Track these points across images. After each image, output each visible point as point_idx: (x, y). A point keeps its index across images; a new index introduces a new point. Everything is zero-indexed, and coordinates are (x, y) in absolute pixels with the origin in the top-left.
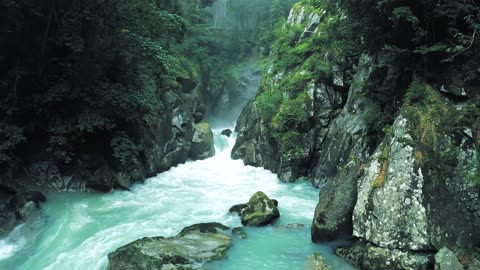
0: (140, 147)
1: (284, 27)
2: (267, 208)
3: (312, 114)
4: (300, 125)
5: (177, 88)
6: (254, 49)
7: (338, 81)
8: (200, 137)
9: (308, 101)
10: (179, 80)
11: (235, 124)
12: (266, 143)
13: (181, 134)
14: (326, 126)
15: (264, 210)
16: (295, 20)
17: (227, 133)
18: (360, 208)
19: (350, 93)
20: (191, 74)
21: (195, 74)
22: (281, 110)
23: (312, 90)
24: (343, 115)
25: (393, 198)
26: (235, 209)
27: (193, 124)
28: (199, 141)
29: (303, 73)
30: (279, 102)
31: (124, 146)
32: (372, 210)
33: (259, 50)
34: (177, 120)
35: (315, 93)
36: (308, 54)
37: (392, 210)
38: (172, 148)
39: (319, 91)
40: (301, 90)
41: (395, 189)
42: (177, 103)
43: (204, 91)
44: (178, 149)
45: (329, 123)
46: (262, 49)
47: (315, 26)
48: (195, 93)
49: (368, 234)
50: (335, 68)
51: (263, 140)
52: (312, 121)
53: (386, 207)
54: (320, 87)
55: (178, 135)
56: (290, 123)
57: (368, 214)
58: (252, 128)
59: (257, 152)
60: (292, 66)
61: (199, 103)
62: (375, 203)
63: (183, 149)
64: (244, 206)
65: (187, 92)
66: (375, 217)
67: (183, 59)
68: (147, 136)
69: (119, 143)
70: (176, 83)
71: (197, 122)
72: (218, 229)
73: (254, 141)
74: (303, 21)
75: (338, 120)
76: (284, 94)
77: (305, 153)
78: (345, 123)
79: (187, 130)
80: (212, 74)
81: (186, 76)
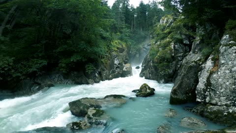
0: (99, 70)
1: (158, 26)
2: (148, 90)
3: (173, 55)
4: (167, 60)
5: (117, 51)
6: (148, 37)
7: (186, 42)
8: (126, 69)
9: (171, 50)
10: (117, 48)
11: (141, 64)
12: (153, 70)
13: (118, 67)
14: (181, 60)
15: (146, 91)
16: (163, 23)
17: (138, 68)
18: (201, 86)
19: (193, 45)
20: (122, 46)
21: (124, 46)
22: (158, 54)
23: (173, 46)
24: (190, 55)
25: (227, 77)
26: (134, 91)
27: (124, 64)
28: (126, 70)
29: (168, 40)
30: (158, 52)
31: (90, 68)
32: (210, 86)
33: (150, 37)
34: (116, 62)
35: (174, 47)
36: (169, 33)
37: (228, 83)
38: (114, 72)
39: (176, 46)
40: (167, 46)
41: (228, 71)
42: (117, 56)
43: (128, 53)
44: (117, 73)
45: (183, 59)
46: (151, 36)
47: (171, 23)
48: (125, 53)
49: (208, 99)
50: (183, 37)
51: (152, 68)
52: (173, 58)
53: (222, 83)
54: (177, 45)
55: (117, 68)
56: (162, 59)
57: (207, 88)
58: (147, 65)
59: (150, 74)
60: (163, 38)
61: (126, 57)
62: (213, 82)
63: (118, 73)
64: (138, 90)
65: (122, 52)
66: (212, 90)
67: (119, 41)
68: (102, 66)
69: (88, 67)
70: (116, 49)
71: (125, 63)
72: (122, 97)
73: (148, 69)
74: (166, 23)
75: (187, 57)
76: (160, 49)
77: (171, 71)
78: (191, 57)
79: (120, 66)
80: (132, 47)
81: (121, 47)
